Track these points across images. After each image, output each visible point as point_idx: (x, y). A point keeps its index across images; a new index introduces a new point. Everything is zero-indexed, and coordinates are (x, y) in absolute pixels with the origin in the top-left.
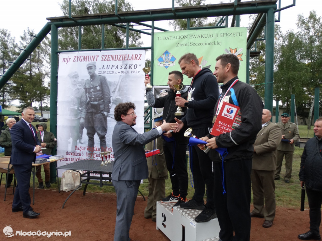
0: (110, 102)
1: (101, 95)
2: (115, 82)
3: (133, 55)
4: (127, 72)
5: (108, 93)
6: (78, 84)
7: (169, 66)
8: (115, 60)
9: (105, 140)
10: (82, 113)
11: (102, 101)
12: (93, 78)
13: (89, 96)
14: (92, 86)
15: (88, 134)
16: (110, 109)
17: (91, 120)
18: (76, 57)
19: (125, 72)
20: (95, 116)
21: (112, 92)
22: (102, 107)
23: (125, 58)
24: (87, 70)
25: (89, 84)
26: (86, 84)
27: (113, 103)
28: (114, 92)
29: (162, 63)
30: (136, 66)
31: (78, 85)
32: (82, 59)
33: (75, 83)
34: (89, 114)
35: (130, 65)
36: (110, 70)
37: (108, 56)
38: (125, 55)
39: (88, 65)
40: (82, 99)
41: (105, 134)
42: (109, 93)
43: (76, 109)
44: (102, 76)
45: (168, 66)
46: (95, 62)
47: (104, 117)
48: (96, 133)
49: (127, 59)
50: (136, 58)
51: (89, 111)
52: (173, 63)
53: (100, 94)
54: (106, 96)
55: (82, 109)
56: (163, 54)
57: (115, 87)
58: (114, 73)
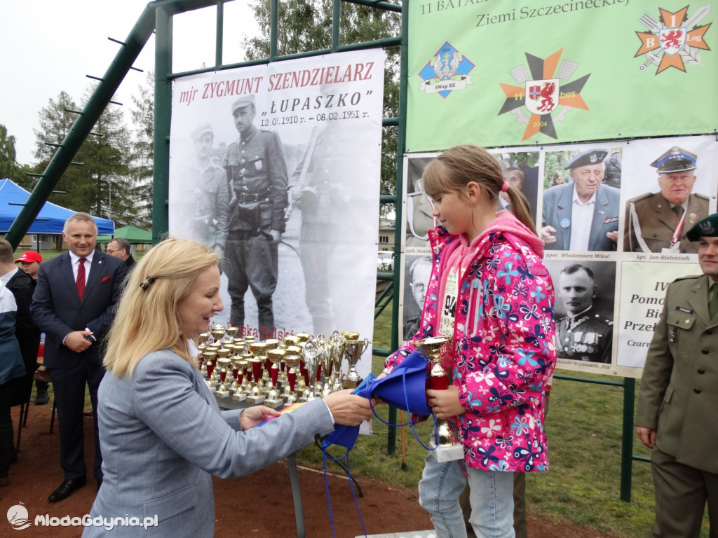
0: (286, 203)
1: (264, 185)
2: (299, 146)
3: (350, 67)
4: (333, 117)
5: (283, 179)
6: (212, 156)
7: (451, 91)
8: (302, 85)
9: (271, 307)
10: (218, 234)
11: (267, 200)
12: (247, 139)
13: (237, 187)
14: (243, 161)
15: (231, 289)
16: (287, 223)
17: (238, 252)
18: (208, 85)
19: (327, 117)
20: (249, 242)
21: (293, 176)
22: (266, 216)
23: (328, 78)
24: (232, 118)
25: (237, 155)
26: (228, 156)
27: (294, 205)
28: (298, 174)
29: (432, 81)
30: (357, 95)
31: (211, 159)
32: (222, 91)
33: (205, 155)
34: (234, 237)
35: (341, 95)
36: (288, 113)
37: (286, 74)
38: (329, 68)
39: (237, 104)
40: (220, 195)
41: (271, 291)
42: (285, 178)
43: (207, 222)
44: (269, 132)
45: (448, 88)
46: (253, 96)
47: (271, 245)
48: (249, 287)
49: (333, 78)
50: (358, 75)
51: (235, 228)
52: (463, 78)
53: (264, 181)
54: (278, 187)
55: (219, 223)
56: (436, 55)
57: (300, 161)
58: (300, 120)
